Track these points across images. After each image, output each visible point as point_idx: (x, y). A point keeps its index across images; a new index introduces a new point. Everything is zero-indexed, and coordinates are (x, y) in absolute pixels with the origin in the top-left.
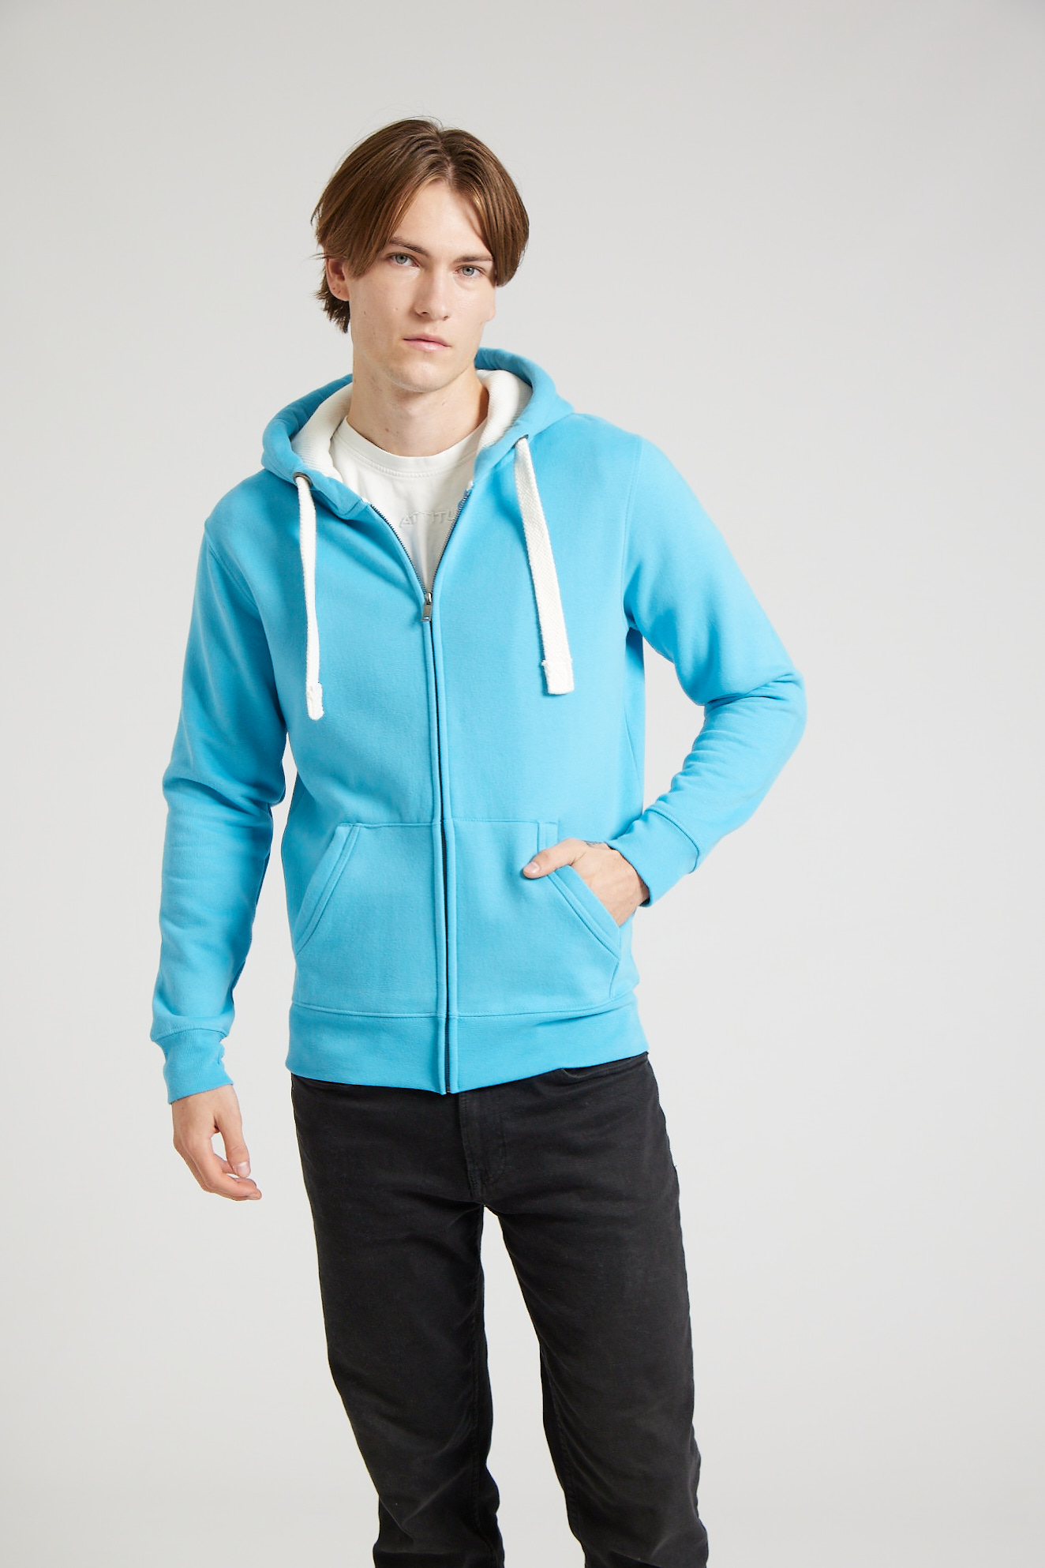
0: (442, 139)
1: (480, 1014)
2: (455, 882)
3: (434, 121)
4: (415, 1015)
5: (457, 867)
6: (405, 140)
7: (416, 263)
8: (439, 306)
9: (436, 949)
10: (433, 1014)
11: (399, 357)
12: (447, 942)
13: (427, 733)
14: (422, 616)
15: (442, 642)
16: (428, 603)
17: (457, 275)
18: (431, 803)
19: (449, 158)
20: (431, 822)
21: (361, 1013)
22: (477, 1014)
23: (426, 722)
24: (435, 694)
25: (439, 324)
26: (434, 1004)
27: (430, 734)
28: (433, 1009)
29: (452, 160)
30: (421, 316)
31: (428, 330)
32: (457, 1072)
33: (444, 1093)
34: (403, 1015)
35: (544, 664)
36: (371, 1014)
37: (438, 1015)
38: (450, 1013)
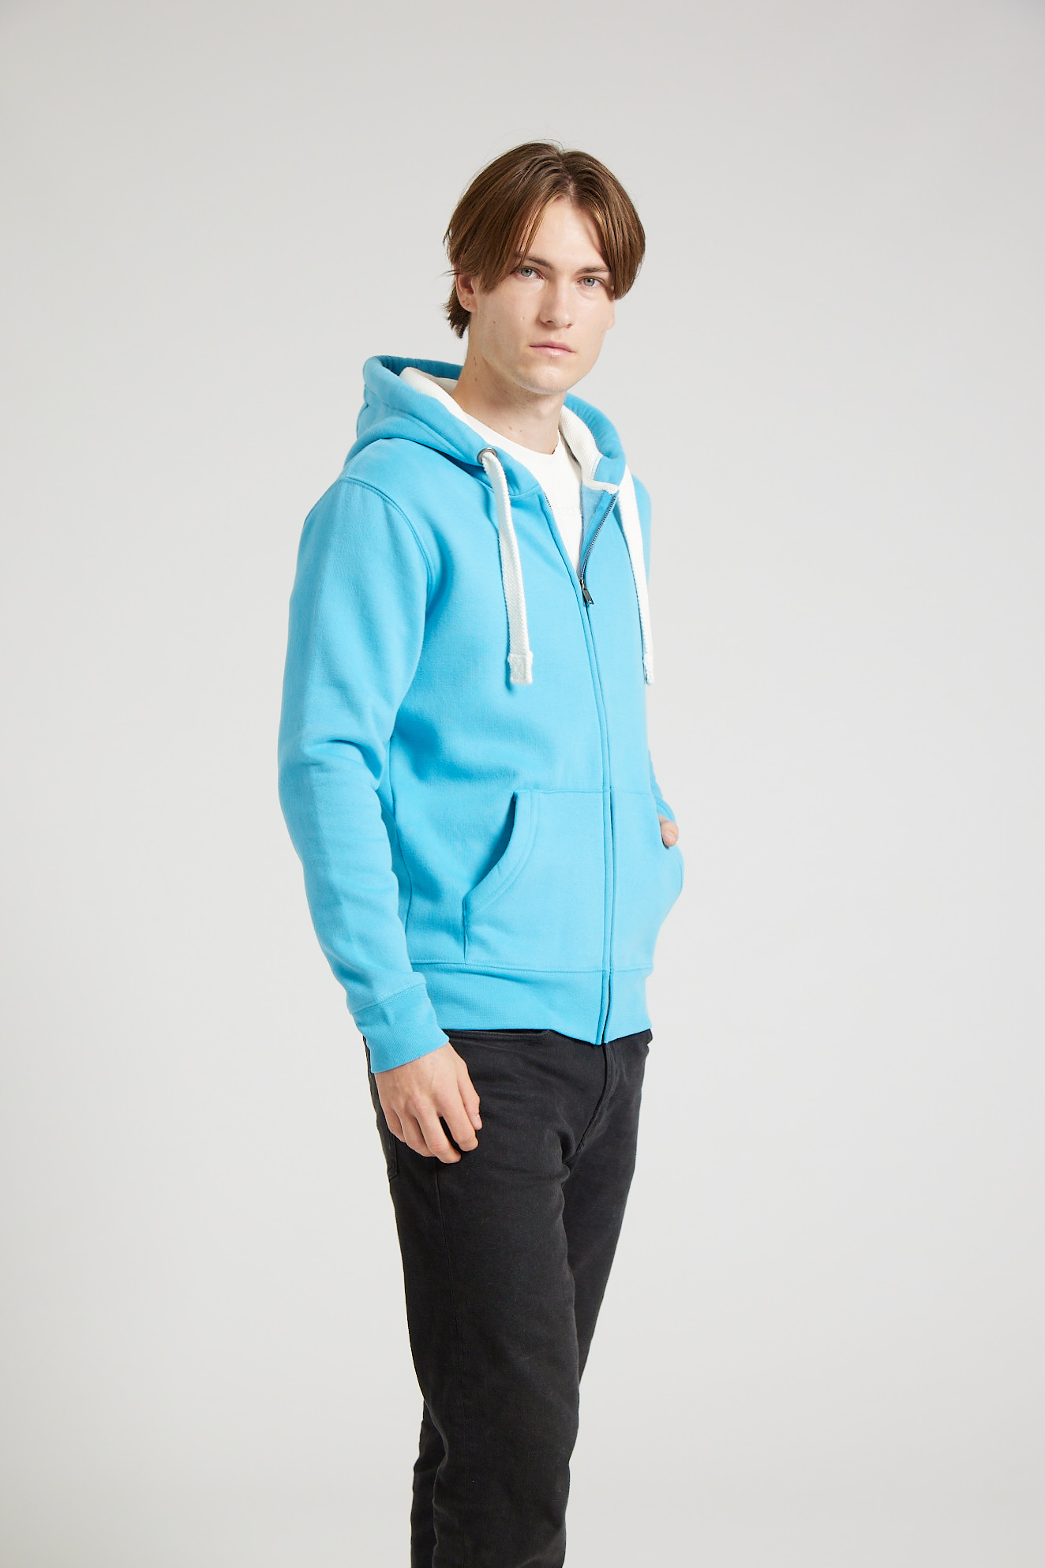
0: (563, 160)
3: (555, 144)
6: (527, 162)
7: (540, 275)
8: (562, 315)
10: (601, 969)
11: (527, 362)
16: (584, 589)
17: (579, 286)
18: (602, 772)
19: (570, 177)
20: (603, 788)
25: (563, 331)
26: (602, 959)
28: (601, 963)
29: (573, 179)
30: (546, 324)
31: (553, 337)
33: (599, 1043)
37: (604, 970)
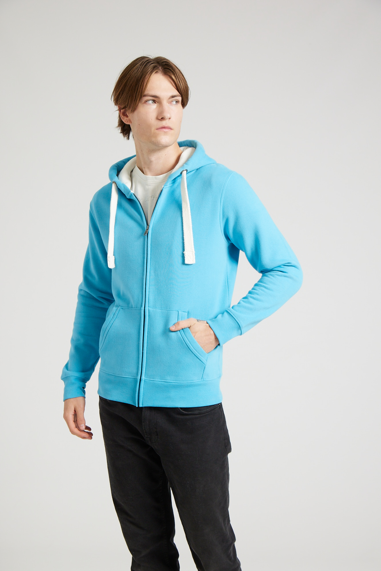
1: (152, 379)
2: (147, 331)
4: (129, 377)
5: (148, 325)
7: (155, 102)
8: (167, 115)
9: (139, 354)
12: (143, 352)
14: (145, 234)
15: (151, 243)
16: (147, 229)
18: (141, 301)
20: (141, 308)
22: (151, 379)
24: (146, 262)
25: (168, 121)
26: (136, 374)
27: (143, 276)
28: (136, 376)
30: (161, 119)
31: (164, 124)
32: (141, 400)
33: (137, 406)
34: (127, 377)
35: (184, 253)
37: (137, 378)
38: (141, 378)
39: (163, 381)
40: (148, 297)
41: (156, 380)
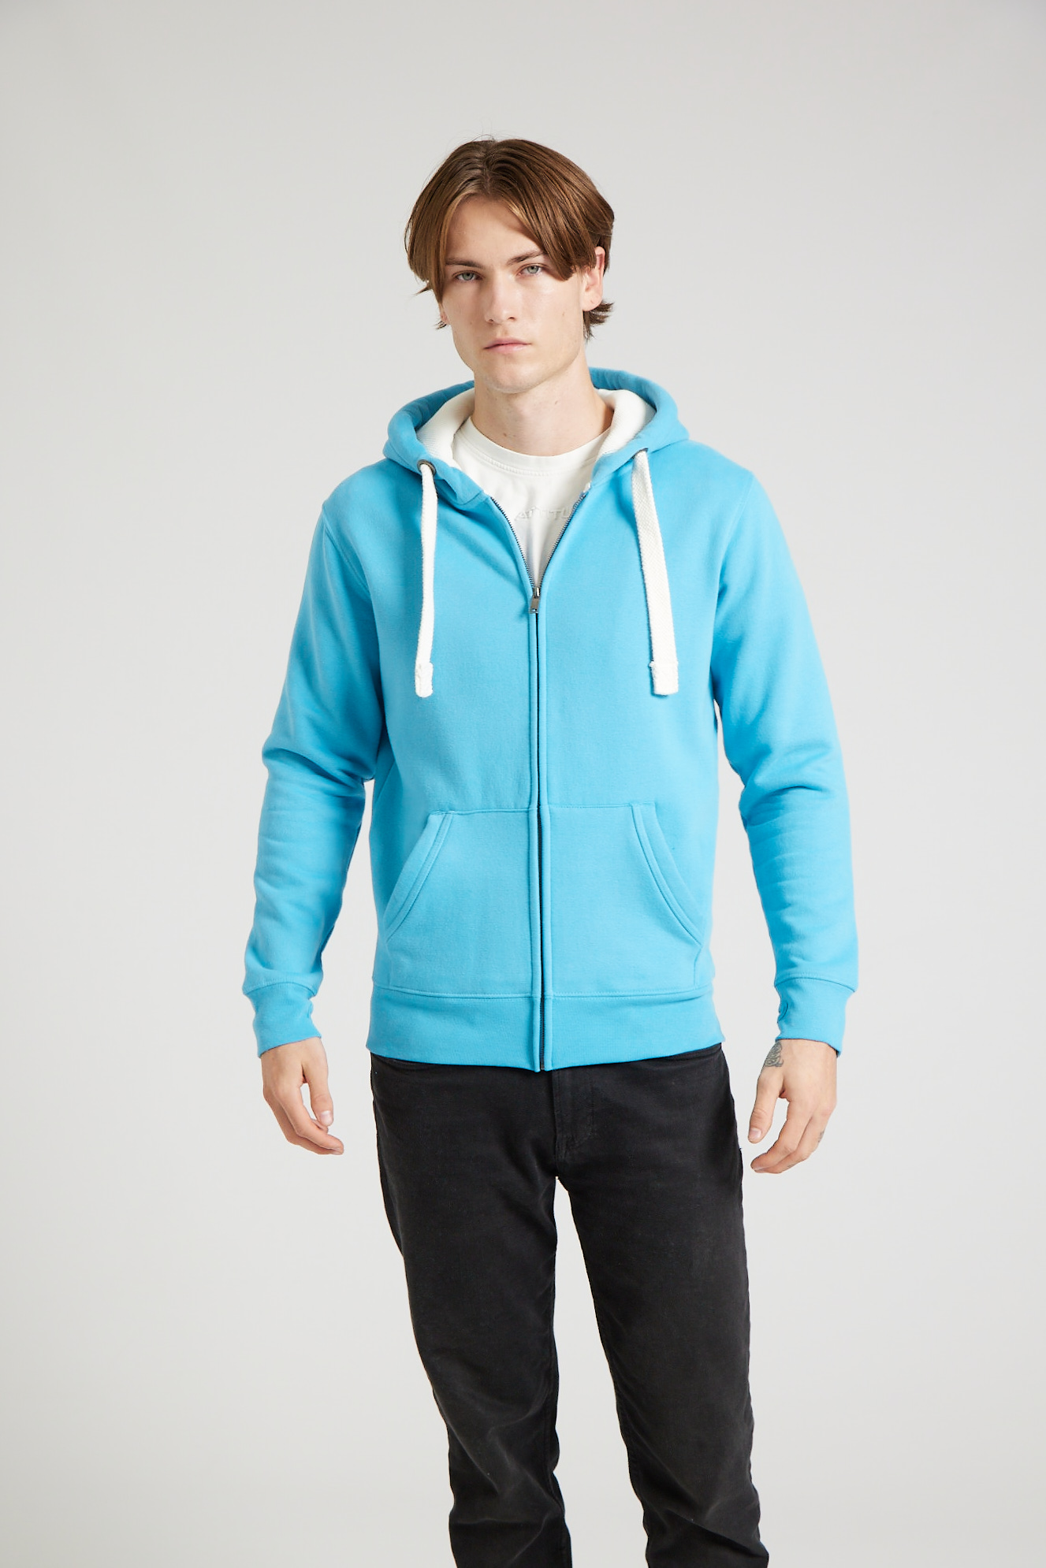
1: (574, 995)
2: (549, 866)
4: (510, 996)
5: (552, 851)
9: (531, 931)
10: (529, 994)
12: (541, 924)
13: (528, 722)
14: (530, 609)
15: (547, 636)
16: (535, 597)
18: (528, 790)
19: (488, 171)
20: (529, 808)
21: (457, 995)
22: (570, 994)
23: (527, 711)
24: (536, 684)
26: (530, 985)
27: (530, 724)
28: (529, 989)
29: (490, 172)
32: (551, 1051)
33: (538, 1070)
34: (498, 996)
35: (652, 663)
36: (467, 995)
37: (533, 995)
38: (545, 993)
39: (605, 994)
40: (547, 777)
41: (587, 994)
